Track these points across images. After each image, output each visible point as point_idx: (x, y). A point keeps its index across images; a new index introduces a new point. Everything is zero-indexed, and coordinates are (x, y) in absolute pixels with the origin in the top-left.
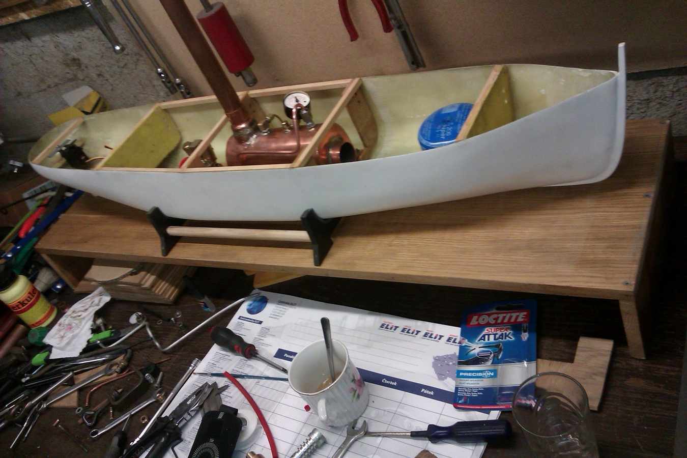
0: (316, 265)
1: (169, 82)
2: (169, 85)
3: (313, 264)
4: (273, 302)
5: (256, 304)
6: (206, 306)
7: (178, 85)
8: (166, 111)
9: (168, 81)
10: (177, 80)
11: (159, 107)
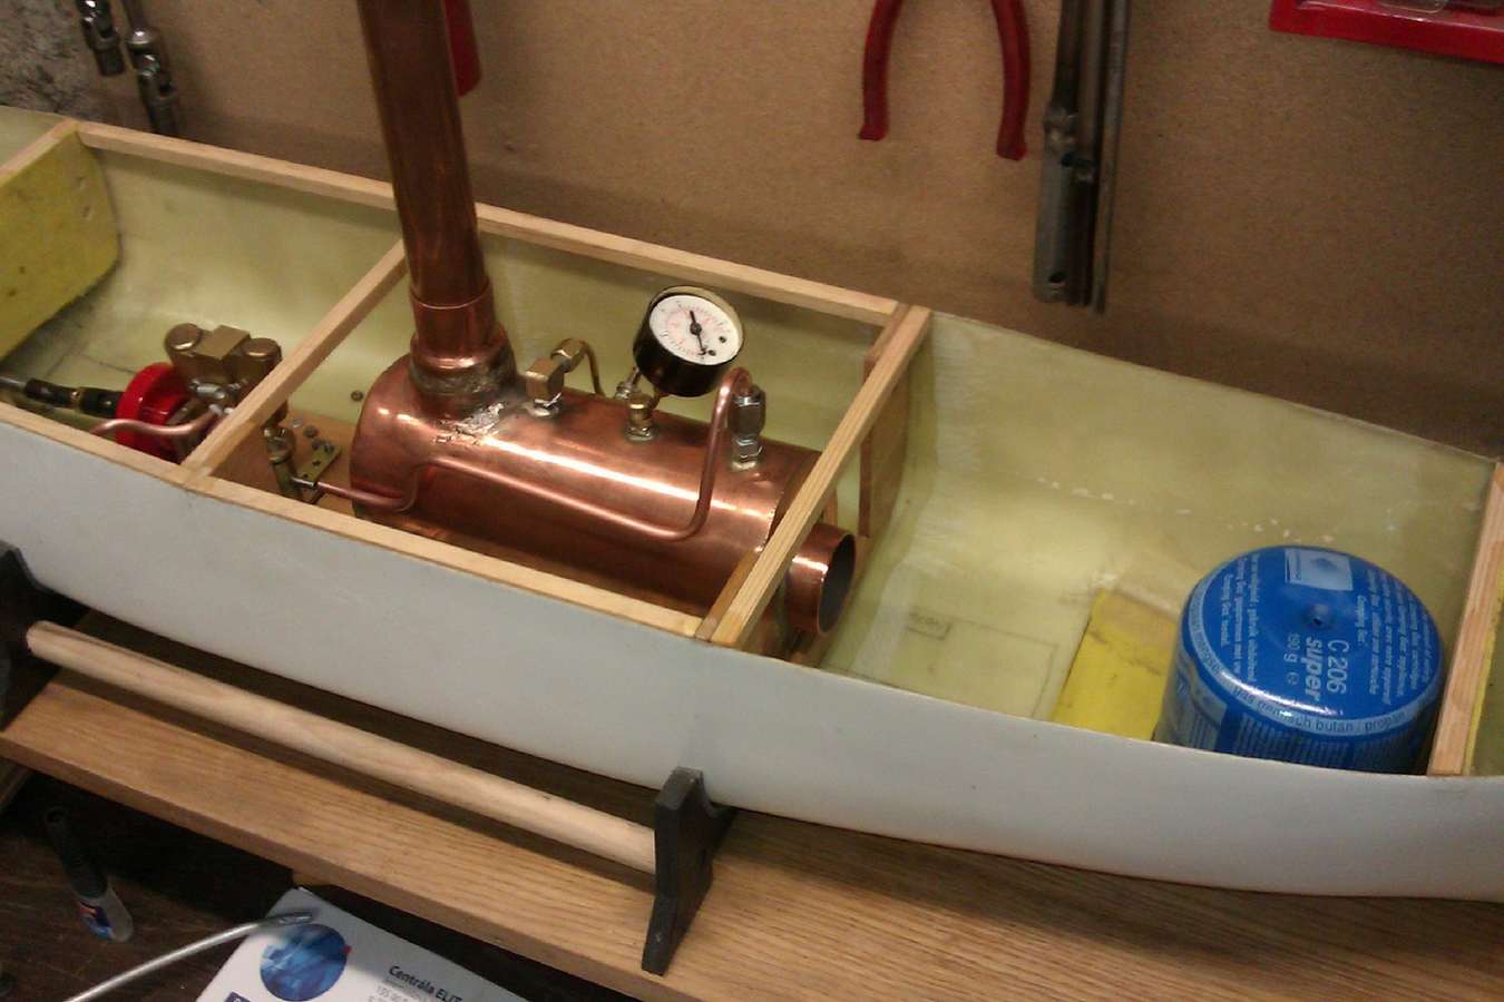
0: (646, 965)
1: (108, 32)
2: (103, 42)
3: (639, 956)
4: (368, 967)
5: (300, 957)
6: (101, 919)
7: (138, 53)
8: (98, 155)
9: (103, 26)
10: (140, 34)
11: (77, 134)
